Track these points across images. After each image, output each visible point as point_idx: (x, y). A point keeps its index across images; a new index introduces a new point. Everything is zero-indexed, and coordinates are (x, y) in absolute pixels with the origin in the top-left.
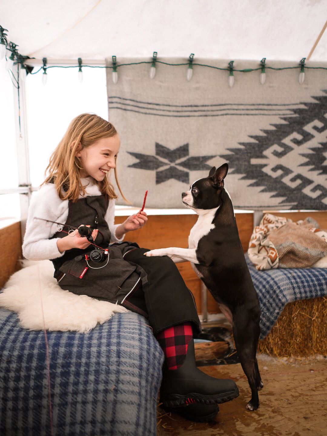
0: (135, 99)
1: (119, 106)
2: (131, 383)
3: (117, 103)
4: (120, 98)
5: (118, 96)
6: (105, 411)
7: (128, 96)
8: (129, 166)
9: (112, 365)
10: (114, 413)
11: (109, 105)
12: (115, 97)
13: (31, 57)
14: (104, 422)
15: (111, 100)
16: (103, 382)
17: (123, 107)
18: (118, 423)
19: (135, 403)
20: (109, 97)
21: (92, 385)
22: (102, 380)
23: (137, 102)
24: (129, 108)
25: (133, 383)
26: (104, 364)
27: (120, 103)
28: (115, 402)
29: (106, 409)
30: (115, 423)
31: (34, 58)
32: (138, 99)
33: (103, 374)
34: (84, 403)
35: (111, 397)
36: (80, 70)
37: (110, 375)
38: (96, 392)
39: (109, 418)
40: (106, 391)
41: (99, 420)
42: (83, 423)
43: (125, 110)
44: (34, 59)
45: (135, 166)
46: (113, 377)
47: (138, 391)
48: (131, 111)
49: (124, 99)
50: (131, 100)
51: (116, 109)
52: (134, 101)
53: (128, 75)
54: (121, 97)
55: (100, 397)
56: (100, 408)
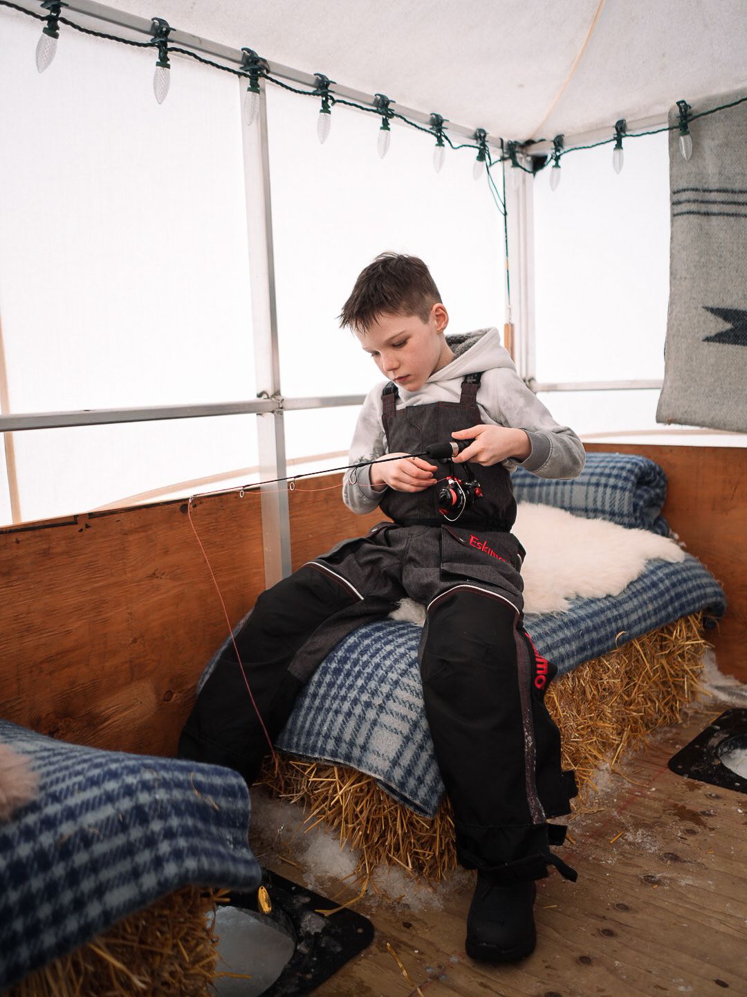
0: (729, 186)
1: (693, 207)
2: (408, 705)
3: (689, 201)
4: (697, 190)
5: (691, 186)
6: (357, 729)
7: (714, 183)
8: (708, 339)
9: (393, 673)
10: (368, 737)
11: (672, 209)
12: (684, 190)
13: (536, 139)
14: (352, 744)
15: (677, 197)
16: (370, 691)
17: (703, 208)
18: (370, 752)
19: (401, 733)
20: (674, 193)
21: (355, 692)
22: (370, 688)
23: (733, 192)
24: (715, 208)
25: (410, 706)
26: (384, 669)
27: (695, 201)
28: (375, 723)
29: (359, 727)
30: (365, 751)
31: (542, 140)
32: (737, 186)
33: (375, 680)
34: (337, 712)
35: (371, 714)
36: (619, 146)
37: (383, 685)
38: (355, 701)
39: (360, 740)
40: (368, 705)
41: (347, 740)
42: (327, 737)
43: (707, 214)
44: (544, 142)
45: (720, 338)
46: (385, 688)
47: (414, 718)
48: (720, 214)
49: (705, 191)
50: (718, 191)
51: (685, 216)
52: (725, 191)
53: (713, 135)
54: (699, 187)
55: (358, 710)
56: (352, 723)
